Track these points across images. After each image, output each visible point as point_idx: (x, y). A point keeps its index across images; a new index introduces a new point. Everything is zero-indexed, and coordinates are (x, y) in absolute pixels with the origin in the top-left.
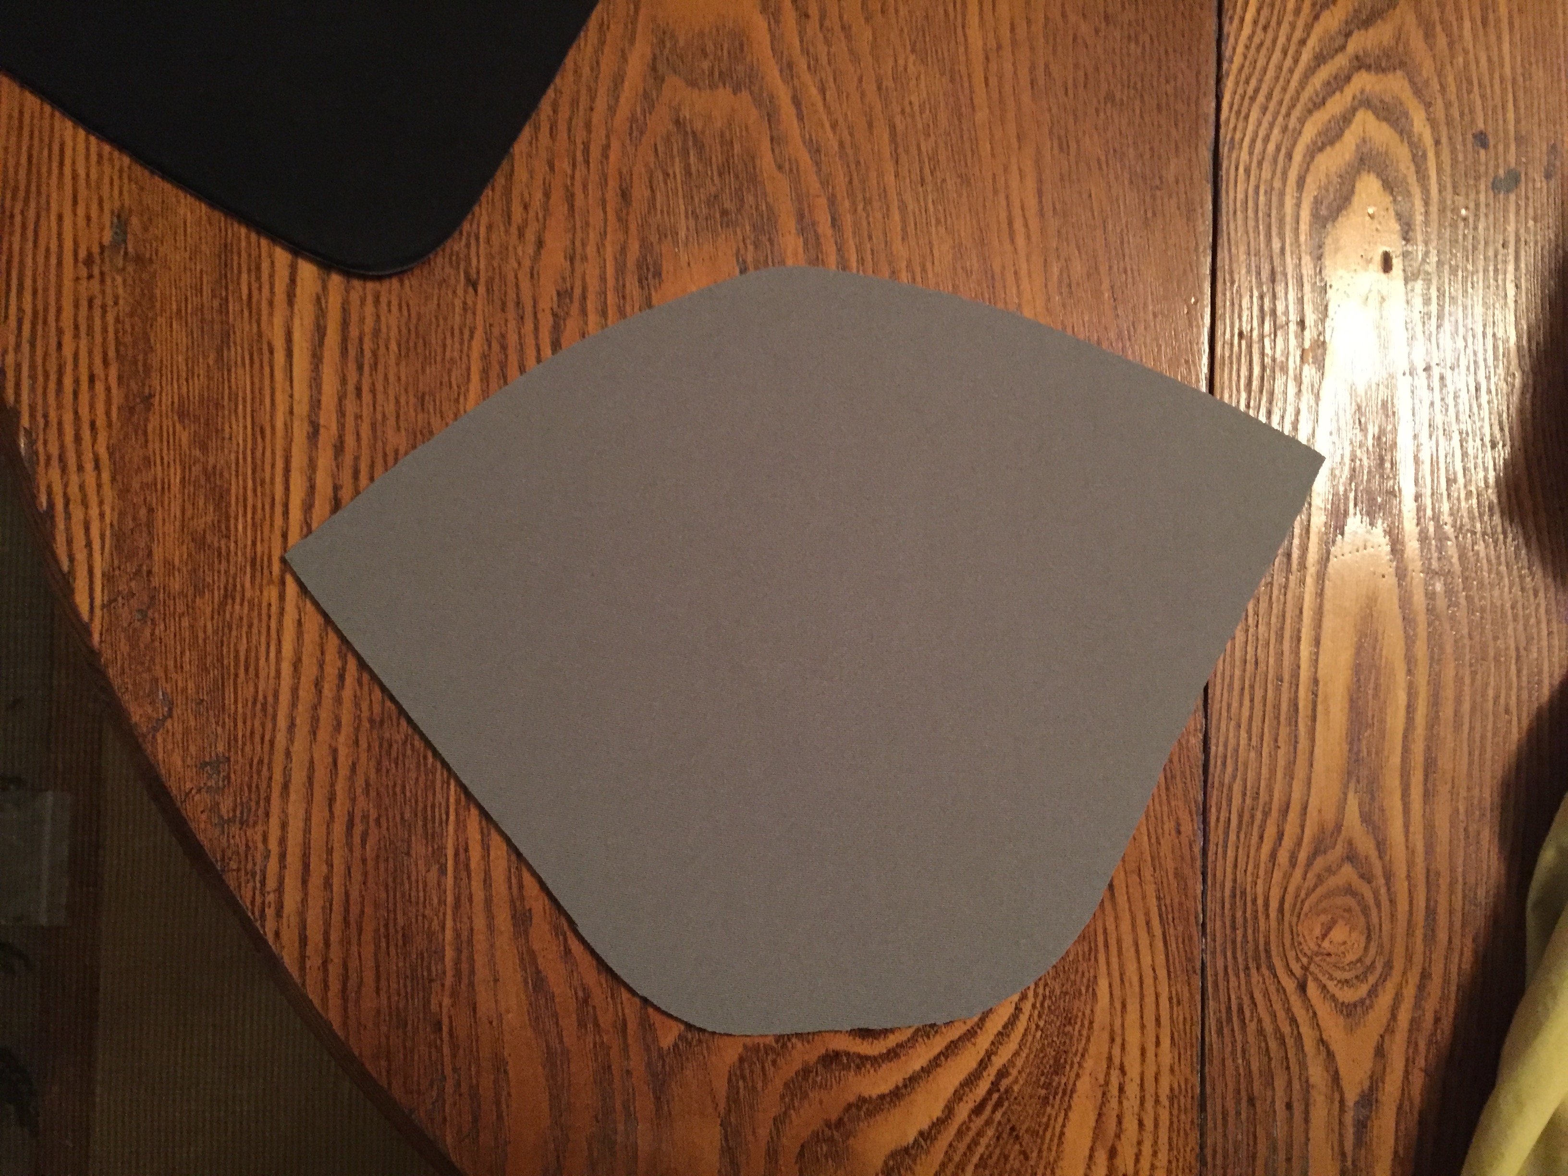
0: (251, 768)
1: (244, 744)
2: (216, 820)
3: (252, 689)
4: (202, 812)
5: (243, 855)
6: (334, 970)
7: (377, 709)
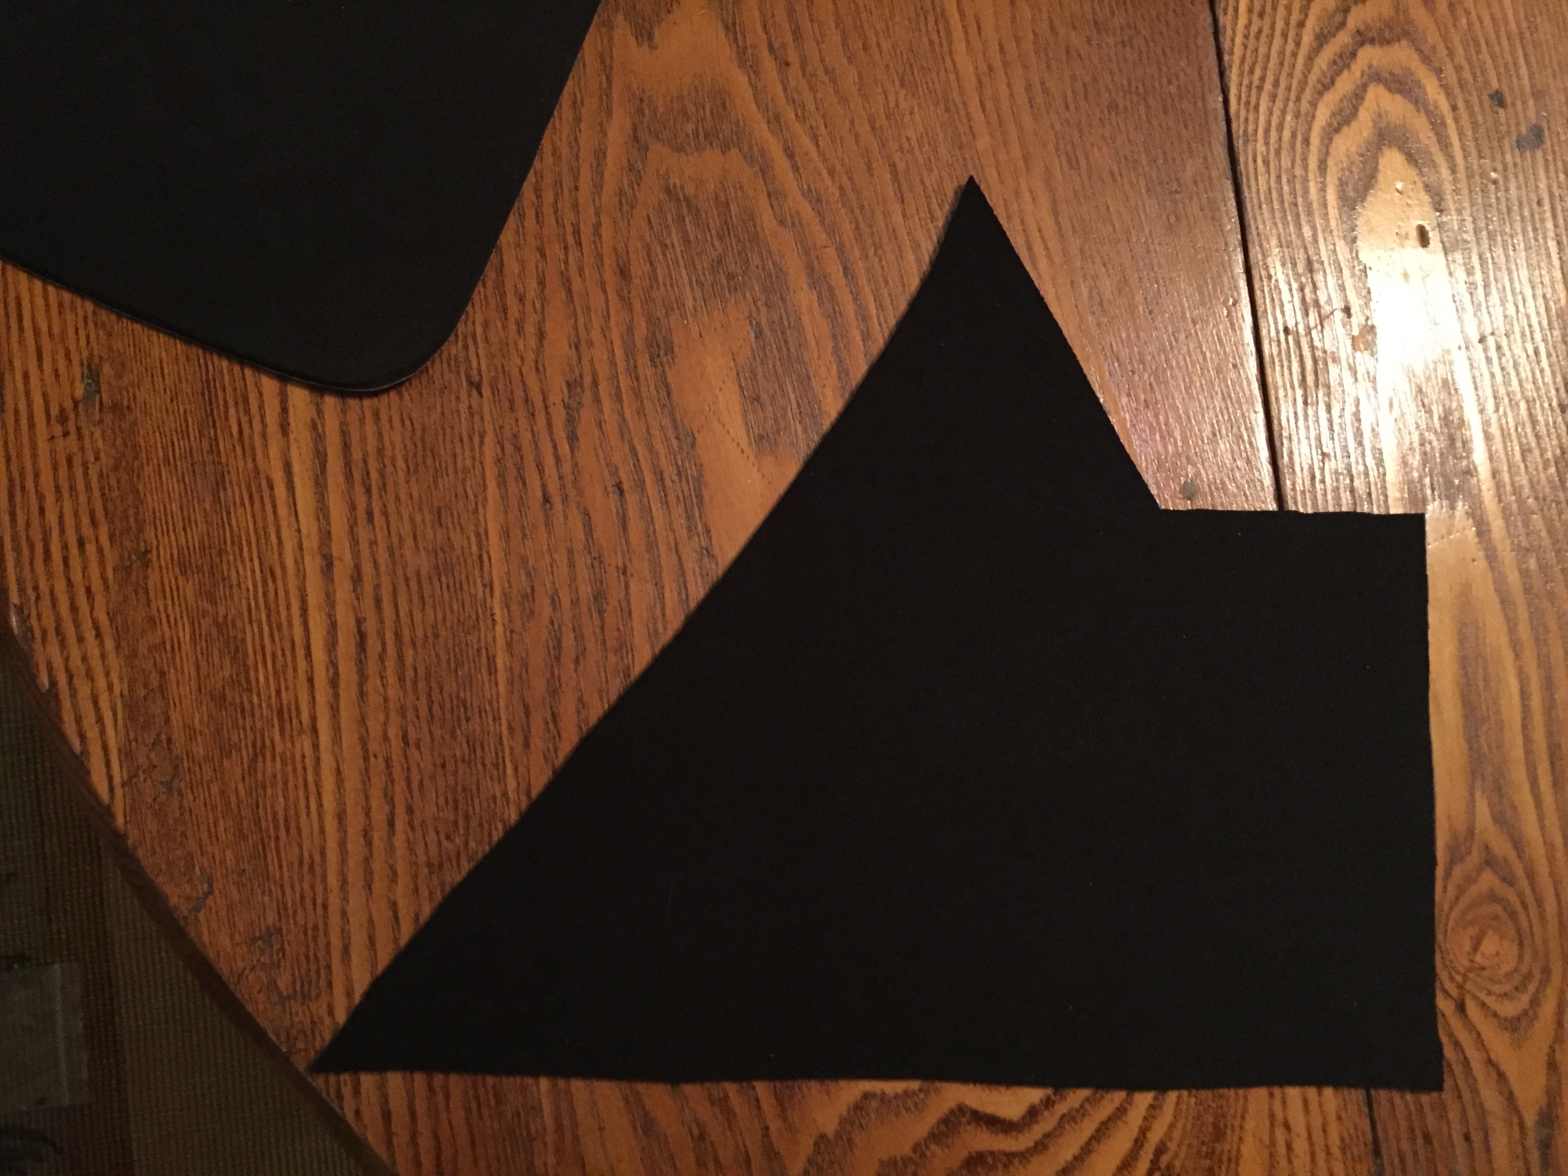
0: (306, 935)
1: (295, 912)
2: (275, 998)
3: (296, 851)
4: (259, 992)
5: (309, 1032)
6: (425, 1143)
7: (433, 851)
